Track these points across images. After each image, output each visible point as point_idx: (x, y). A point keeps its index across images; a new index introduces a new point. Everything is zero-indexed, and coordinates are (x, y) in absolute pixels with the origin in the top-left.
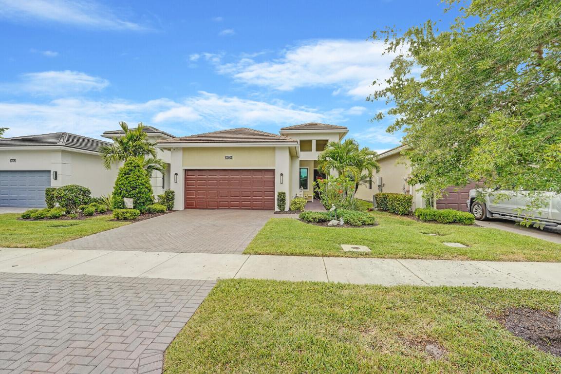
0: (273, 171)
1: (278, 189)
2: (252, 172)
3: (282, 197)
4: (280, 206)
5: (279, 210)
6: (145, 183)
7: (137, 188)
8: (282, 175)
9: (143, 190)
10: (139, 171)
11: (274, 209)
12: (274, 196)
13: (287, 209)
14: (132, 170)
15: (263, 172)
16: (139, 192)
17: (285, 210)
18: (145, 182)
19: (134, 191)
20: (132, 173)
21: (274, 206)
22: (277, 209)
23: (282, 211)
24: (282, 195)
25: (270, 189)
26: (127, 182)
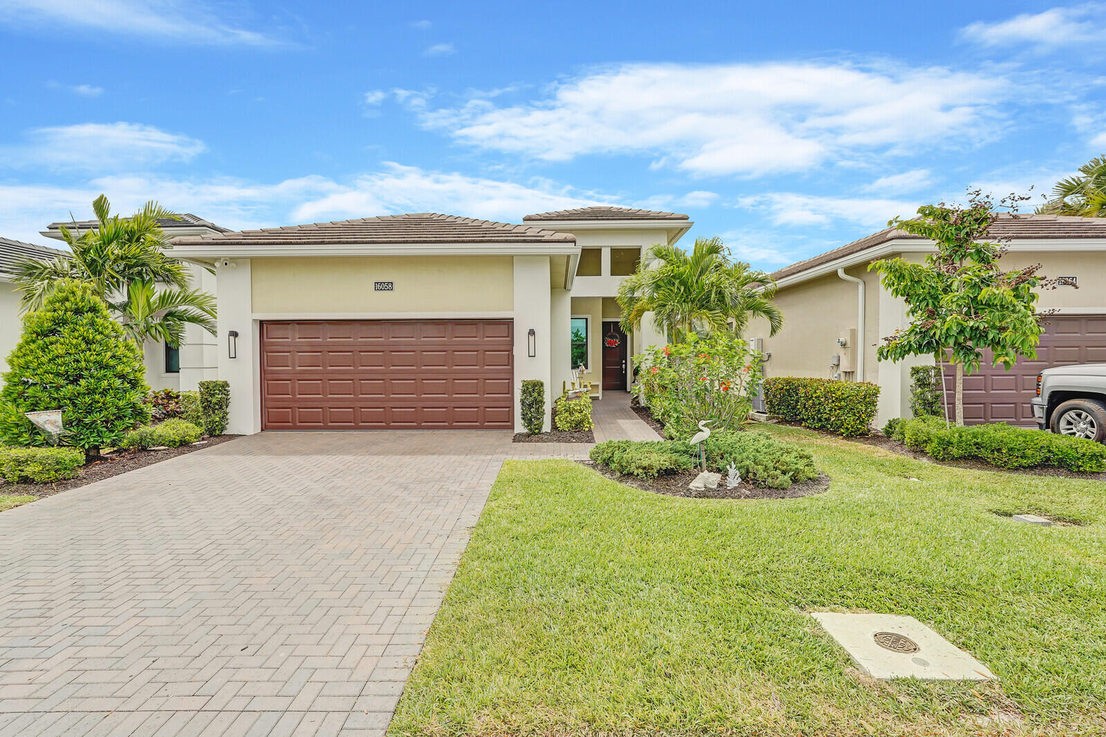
0: (509, 323)
1: (524, 372)
2: (450, 327)
3: (536, 395)
4: (528, 421)
5: (526, 431)
6: (112, 363)
7: (81, 376)
8: (532, 332)
9: (105, 384)
10: (92, 324)
11: (512, 427)
12: (510, 390)
13: (547, 427)
14: (65, 322)
15: (481, 326)
16: (91, 392)
17: (544, 430)
18: (113, 357)
19: (70, 387)
20: (65, 330)
21: (510, 419)
22: (520, 427)
23: (533, 434)
24: (533, 389)
25: (499, 371)
26: (45, 359)
